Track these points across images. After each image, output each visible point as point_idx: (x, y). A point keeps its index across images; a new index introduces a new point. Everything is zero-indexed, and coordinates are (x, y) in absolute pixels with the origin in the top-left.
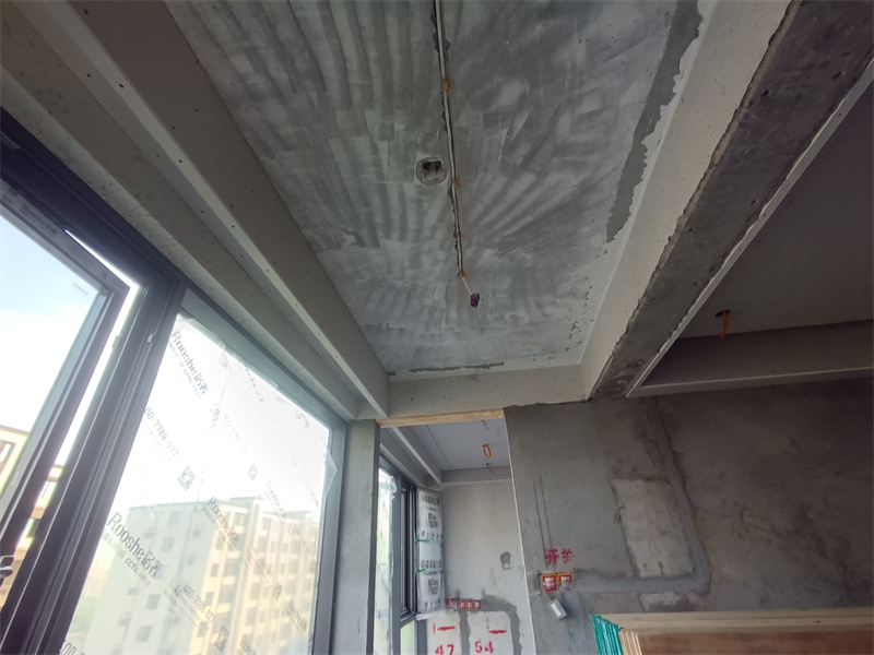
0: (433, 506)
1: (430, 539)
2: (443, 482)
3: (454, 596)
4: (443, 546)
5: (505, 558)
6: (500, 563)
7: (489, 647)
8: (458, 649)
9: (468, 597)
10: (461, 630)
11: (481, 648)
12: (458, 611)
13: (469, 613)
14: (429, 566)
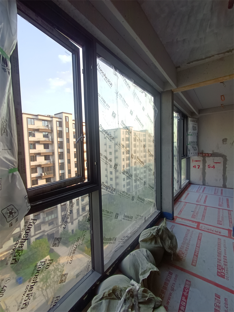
0: (194, 123)
1: (193, 134)
2: (199, 114)
3: (201, 152)
4: (198, 137)
6: (222, 142)
7: (213, 167)
8: (201, 167)
9: (207, 152)
10: (203, 161)
11: (210, 167)
12: (202, 156)
13: (206, 157)
14: (192, 143)
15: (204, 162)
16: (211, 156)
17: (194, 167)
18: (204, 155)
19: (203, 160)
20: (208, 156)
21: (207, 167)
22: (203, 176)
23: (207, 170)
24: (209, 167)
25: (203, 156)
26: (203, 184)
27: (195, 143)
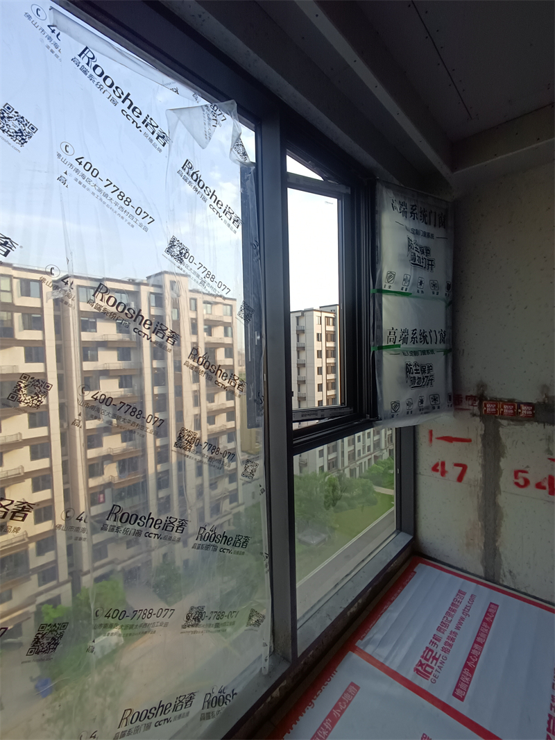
0: (422, 227)
1: (412, 289)
3: (473, 392)
4: (453, 305)
7: (546, 484)
8: (475, 472)
9: (506, 396)
10: (484, 446)
11: (527, 482)
12: (481, 416)
13: (504, 422)
14: (410, 339)
15: (492, 448)
16: (532, 418)
17: (435, 469)
18: (490, 407)
19: (484, 437)
20: (515, 417)
21: (506, 481)
22: (485, 527)
23: (509, 497)
24: (521, 482)
25: (484, 417)
26: (486, 572)
27: (428, 339)
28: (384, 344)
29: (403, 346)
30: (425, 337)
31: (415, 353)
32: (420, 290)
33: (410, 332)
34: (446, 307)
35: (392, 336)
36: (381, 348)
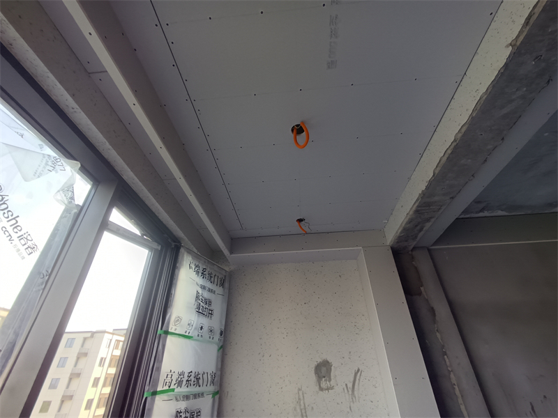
0: (208, 285)
1: (194, 333)
2: (231, 252)
4: (224, 349)
5: (323, 370)
6: (313, 377)
14: (184, 383)
27: (201, 381)
28: (159, 389)
29: (178, 390)
30: (198, 379)
31: (187, 397)
32: (200, 334)
33: (186, 375)
34: (218, 350)
35: (169, 380)
36: (155, 393)
